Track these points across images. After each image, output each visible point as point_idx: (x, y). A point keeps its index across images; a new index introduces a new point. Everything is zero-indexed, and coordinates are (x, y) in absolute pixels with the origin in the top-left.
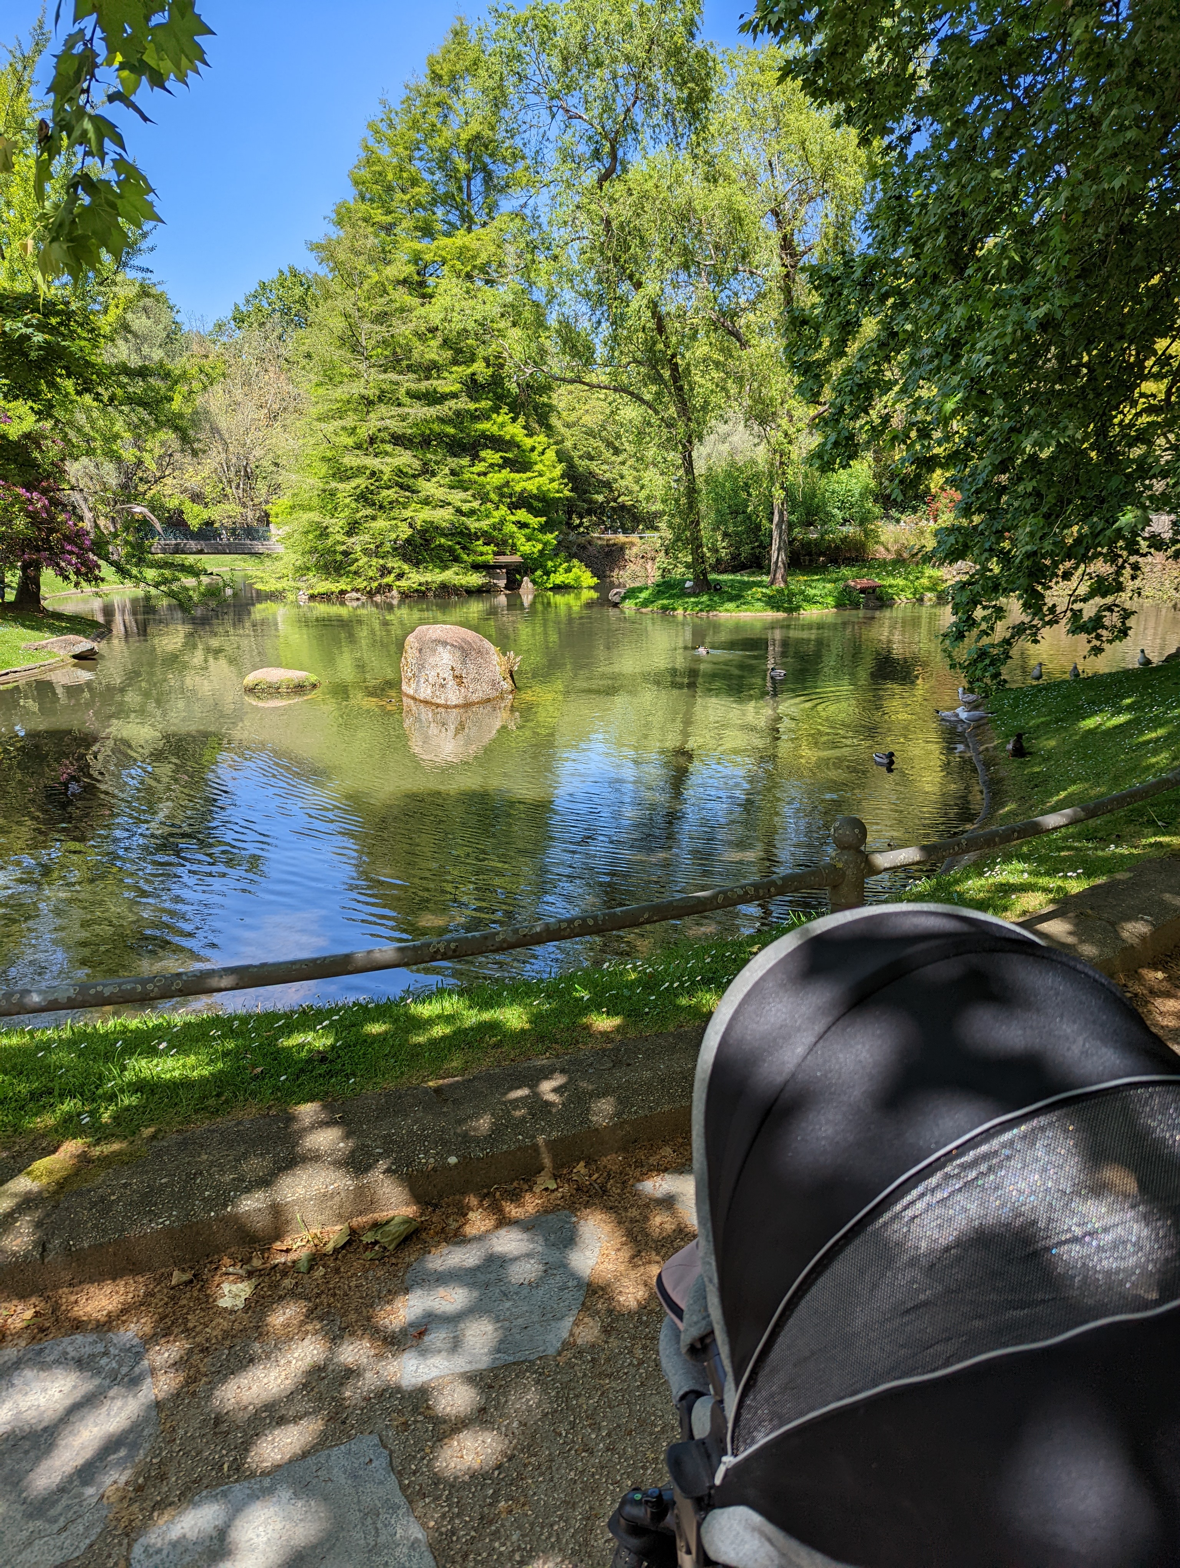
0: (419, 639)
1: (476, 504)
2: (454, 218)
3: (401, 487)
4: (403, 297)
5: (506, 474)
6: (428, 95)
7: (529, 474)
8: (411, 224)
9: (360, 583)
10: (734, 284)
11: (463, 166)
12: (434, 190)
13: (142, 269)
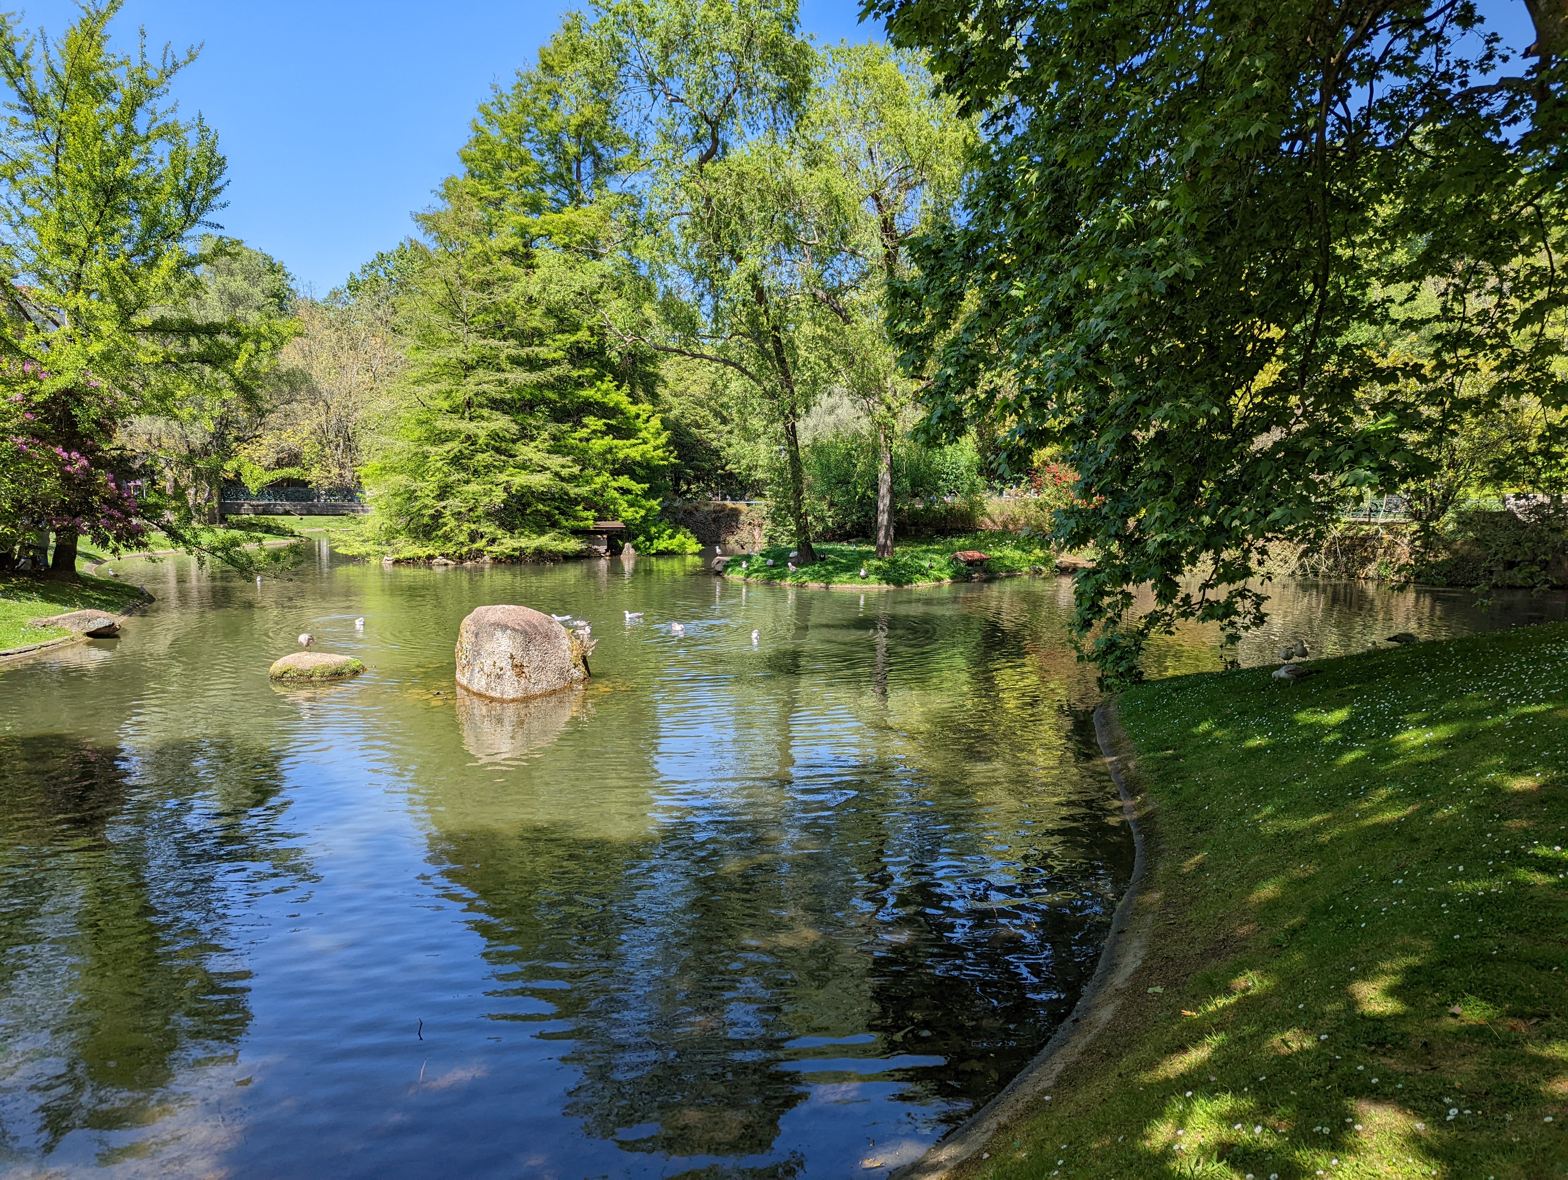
0: (476, 622)
1: (576, 470)
2: (563, 196)
3: (498, 450)
4: (507, 267)
5: (608, 440)
6: (539, 83)
7: (633, 441)
8: (519, 200)
9: (450, 548)
10: (837, 264)
11: (572, 149)
12: (543, 169)
13: (211, 225)
